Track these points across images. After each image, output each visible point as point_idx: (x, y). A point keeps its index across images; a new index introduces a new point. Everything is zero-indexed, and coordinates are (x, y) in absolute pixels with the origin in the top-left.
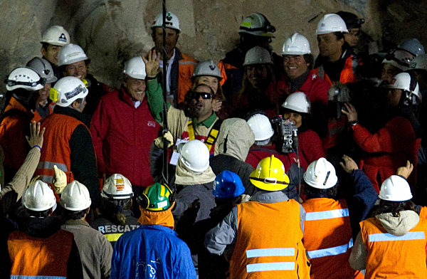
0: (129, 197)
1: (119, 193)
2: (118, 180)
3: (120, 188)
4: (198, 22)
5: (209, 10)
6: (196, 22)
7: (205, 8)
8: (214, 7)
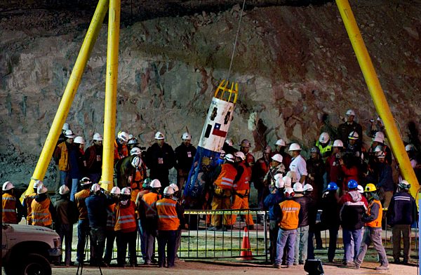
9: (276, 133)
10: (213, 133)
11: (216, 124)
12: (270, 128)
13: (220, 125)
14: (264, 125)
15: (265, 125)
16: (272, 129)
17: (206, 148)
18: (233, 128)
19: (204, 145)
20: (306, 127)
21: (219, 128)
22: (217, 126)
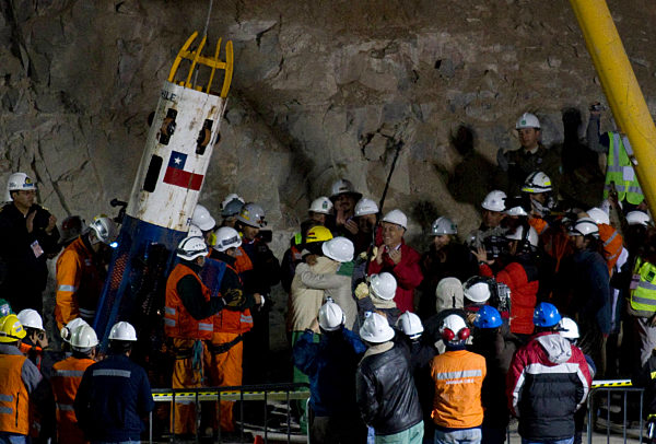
7: (419, 169)
10: (167, 180)
11: (175, 154)
12: (320, 161)
13: (184, 157)
14: (304, 157)
15: (310, 155)
16: (328, 166)
18: (222, 164)
19: (141, 212)
21: (183, 164)
22: (178, 161)
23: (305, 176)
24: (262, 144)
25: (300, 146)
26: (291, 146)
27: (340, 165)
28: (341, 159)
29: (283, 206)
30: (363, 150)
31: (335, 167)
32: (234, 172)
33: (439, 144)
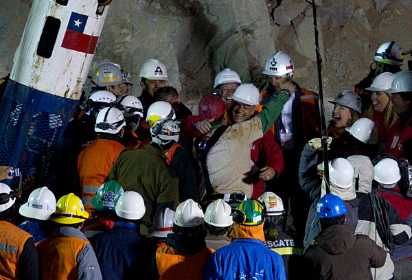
0: (281, 214)
1: (271, 210)
2: (270, 198)
3: (272, 205)
4: (327, 50)
5: (338, 38)
6: (325, 50)
7: (334, 36)
8: (343, 36)
9: (247, 44)
10: (65, 44)
11: (75, 16)
12: (224, 27)
13: (84, 19)
14: (206, 21)
15: (212, 19)
16: (233, 31)
17: (41, 87)
18: (113, 29)
19: (37, 79)
20: (335, 24)
21: (83, 26)
22: (78, 23)
23: (207, 43)
24: (159, 7)
25: (202, 9)
26: (191, 9)
27: (246, 31)
28: (247, 24)
29: (183, 76)
30: (272, 14)
31: (241, 34)
32: (128, 39)
33: (357, 7)
